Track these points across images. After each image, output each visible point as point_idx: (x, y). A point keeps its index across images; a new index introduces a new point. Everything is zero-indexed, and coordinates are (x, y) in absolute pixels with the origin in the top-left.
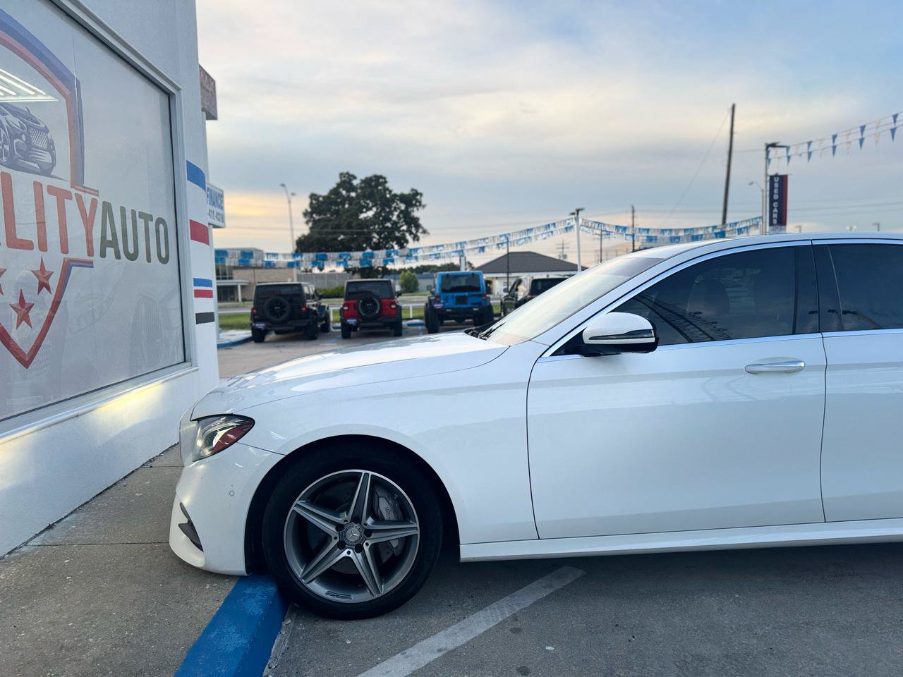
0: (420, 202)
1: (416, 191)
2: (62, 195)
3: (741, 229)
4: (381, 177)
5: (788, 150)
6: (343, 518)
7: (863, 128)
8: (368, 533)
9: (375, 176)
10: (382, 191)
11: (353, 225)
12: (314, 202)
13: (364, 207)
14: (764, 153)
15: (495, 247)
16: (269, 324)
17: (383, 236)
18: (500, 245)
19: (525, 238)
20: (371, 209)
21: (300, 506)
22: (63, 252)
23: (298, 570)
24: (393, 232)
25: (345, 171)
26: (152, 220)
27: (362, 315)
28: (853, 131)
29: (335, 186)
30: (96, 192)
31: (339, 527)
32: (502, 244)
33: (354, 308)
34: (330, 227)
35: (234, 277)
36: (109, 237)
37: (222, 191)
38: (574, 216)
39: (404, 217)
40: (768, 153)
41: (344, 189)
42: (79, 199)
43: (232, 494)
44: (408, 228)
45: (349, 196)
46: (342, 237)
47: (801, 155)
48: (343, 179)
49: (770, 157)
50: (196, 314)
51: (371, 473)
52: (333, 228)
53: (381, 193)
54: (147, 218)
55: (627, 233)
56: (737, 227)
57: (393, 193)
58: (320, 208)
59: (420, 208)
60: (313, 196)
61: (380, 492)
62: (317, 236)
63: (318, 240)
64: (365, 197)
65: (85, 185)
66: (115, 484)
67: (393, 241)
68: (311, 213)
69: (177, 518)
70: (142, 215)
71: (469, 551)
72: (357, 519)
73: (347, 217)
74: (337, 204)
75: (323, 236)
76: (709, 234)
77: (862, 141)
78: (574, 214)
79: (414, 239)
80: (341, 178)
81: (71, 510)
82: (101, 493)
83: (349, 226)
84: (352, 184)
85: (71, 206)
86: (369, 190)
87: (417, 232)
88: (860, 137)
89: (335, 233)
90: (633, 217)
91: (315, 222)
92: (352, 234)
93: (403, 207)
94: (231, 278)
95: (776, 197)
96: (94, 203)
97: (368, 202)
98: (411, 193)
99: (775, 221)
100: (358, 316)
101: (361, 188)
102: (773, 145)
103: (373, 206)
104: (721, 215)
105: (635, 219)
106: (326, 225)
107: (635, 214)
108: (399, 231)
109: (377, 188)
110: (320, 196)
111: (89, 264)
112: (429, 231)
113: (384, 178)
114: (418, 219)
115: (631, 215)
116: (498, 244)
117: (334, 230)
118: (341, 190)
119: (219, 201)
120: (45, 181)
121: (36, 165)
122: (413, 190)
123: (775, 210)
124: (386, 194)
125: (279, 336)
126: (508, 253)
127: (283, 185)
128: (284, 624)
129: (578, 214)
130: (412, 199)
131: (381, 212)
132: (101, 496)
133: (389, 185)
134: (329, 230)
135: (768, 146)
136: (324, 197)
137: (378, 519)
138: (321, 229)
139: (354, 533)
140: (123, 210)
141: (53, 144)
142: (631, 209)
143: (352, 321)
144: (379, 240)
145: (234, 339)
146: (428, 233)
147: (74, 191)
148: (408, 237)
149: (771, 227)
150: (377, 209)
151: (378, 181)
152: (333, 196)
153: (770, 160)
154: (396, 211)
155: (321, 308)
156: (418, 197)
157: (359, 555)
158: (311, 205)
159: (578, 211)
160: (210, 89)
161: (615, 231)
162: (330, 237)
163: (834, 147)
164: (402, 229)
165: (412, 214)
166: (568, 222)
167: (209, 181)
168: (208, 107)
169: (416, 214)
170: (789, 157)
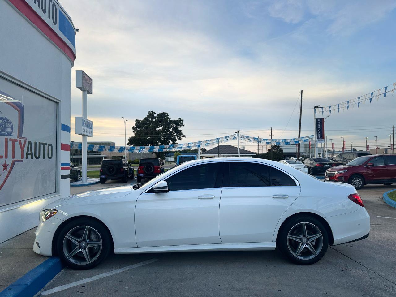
0: (182, 124)
1: (180, 119)
2: (14, 141)
3: (306, 140)
4: (166, 113)
5: (322, 109)
6: (80, 240)
7: (348, 102)
8: (87, 244)
9: (163, 113)
11: (153, 133)
13: (158, 125)
14: (314, 110)
16: (107, 176)
17: (166, 137)
20: (161, 126)
21: (68, 236)
22: (12, 158)
23: (66, 254)
24: (170, 136)
25: (151, 111)
26: (46, 145)
27: (145, 172)
28: (345, 103)
29: (147, 117)
30: (26, 138)
31: (79, 242)
33: (143, 170)
35: (102, 154)
36: (30, 152)
37: (92, 122)
38: (237, 133)
39: (175, 130)
40: (315, 110)
42: (20, 142)
43: (49, 231)
44: (177, 134)
45: (152, 121)
46: (148, 138)
50: (61, 176)
51: (89, 227)
52: (144, 134)
53: (166, 120)
54: (44, 144)
56: (304, 139)
57: (171, 120)
58: (139, 125)
59: (182, 126)
60: (137, 121)
61: (92, 233)
63: (138, 139)
64: (159, 121)
65: (22, 137)
66: (23, 233)
67: (170, 140)
68: (136, 128)
69: (36, 241)
70: (43, 144)
71: (117, 251)
72: (84, 240)
73: (151, 129)
74: (147, 124)
75: (140, 137)
77: (348, 107)
78: (236, 132)
79: (179, 139)
80: (149, 113)
81: (7, 240)
82: (18, 235)
83: (152, 134)
84: (154, 116)
85: (17, 144)
86: (161, 119)
87: (180, 136)
89: (145, 136)
91: (137, 131)
92: (153, 137)
93: (175, 126)
94: (100, 155)
95: (319, 127)
96: (25, 142)
97: (160, 123)
99: (319, 137)
100: (144, 173)
101: (157, 118)
102: (317, 107)
103: (162, 125)
105: (272, 133)
106: (142, 133)
109: (164, 118)
110: (140, 121)
111: (22, 161)
113: (167, 114)
114: (181, 131)
118: (149, 118)
119: (91, 126)
120: (9, 137)
121: (7, 133)
122: (179, 119)
123: (319, 133)
124: (168, 120)
125: (112, 181)
126: (218, 146)
127: (123, 117)
128: (61, 271)
129: (238, 133)
130: (179, 122)
131: (165, 127)
132: (18, 236)
133: (169, 117)
135: (315, 107)
136: (141, 121)
137: (91, 240)
138: (140, 134)
139: (83, 244)
140: (35, 143)
141: (13, 126)
142: (271, 129)
143: (141, 175)
144: (164, 139)
145: (92, 182)
146: (185, 137)
147: (18, 139)
148: (176, 138)
149: (318, 140)
150: (164, 127)
151: (165, 115)
152: (145, 121)
153: (316, 112)
154: (172, 127)
155: (131, 169)
156: (181, 122)
157: (85, 251)
158: (136, 124)
159: (238, 131)
160: (90, 83)
161: (253, 140)
162: (143, 138)
163: (339, 109)
164: (174, 135)
165: (179, 128)
166: (234, 136)
167: (87, 118)
168: (89, 90)
169: (180, 129)
170: (323, 112)
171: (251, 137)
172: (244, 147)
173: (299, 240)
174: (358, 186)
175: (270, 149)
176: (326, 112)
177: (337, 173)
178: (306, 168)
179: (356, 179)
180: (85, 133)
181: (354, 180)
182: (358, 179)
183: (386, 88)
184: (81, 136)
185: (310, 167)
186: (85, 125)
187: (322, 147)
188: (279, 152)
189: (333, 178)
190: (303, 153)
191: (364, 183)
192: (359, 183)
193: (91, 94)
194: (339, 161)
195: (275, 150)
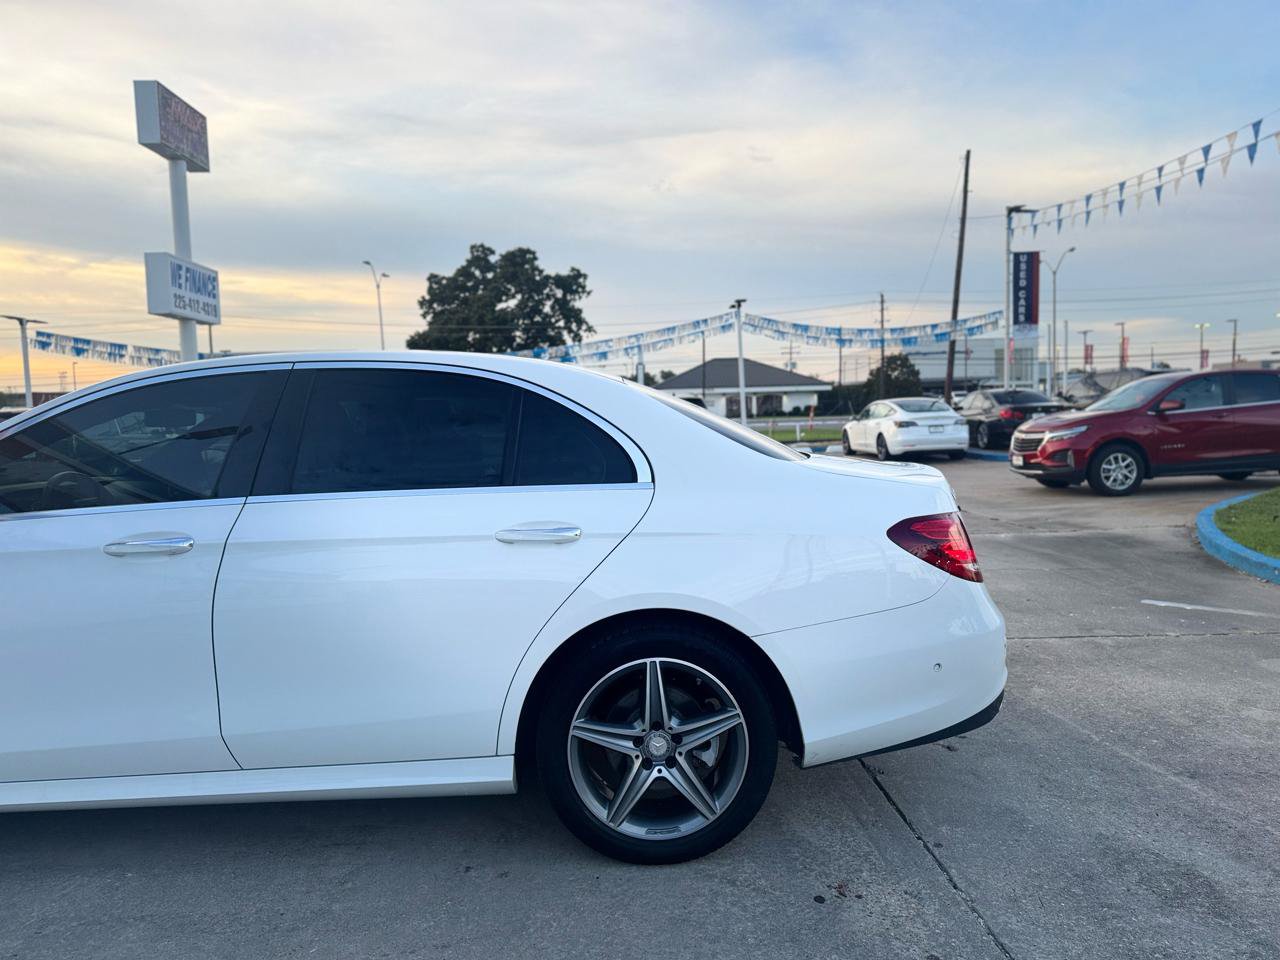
0: (584, 287)
1: (578, 271)
3: (973, 329)
4: (529, 251)
5: (1033, 217)
7: (1122, 185)
9: (520, 250)
10: (530, 271)
11: (486, 319)
12: (435, 286)
13: (503, 293)
14: (1005, 220)
15: (622, 353)
17: (530, 335)
18: (629, 350)
19: (665, 341)
20: (513, 297)
24: (545, 330)
25: (479, 243)
29: (464, 263)
32: (632, 348)
34: (454, 322)
37: (216, 273)
38: (734, 310)
39: (560, 309)
40: (1010, 219)
41: (477, 268)
44: (566, 323)
45: (484, 278)
46: (471, 335)
47: (1049, 224)
48: (476, 254)
49: (1013, 225)
52: (458, 324)
53: (528, 274)
55: (809, 334)
56: (969, 325)
57: (545, 273)
58: (441, 293)
59: (584, 296)
60: (433, 278)
62: (436, 335)
63: (437, 340)
64: (506, 279)
67: (544, 342)
68: (430, 303)
73: (478, 307)
74: (467, 289)
75: (445, 335)
76: (927, 336)
77: (1121, 204)
78: (733, 307)
79: (574, 340)
80: (472, 252)
83: (481, 322)
84: (488, 261)
86: (511, 269)
87: (579, 328)
88: (1119, 199)
89: (461, 330)
90: (882, 310)
91: (436, 315)
92: (485, 332)
93: (559, 293)
95: (1023, 283)
97: (509, 286)
98: (572, 274)
99: (1022, 318)
101: (501, 267)
102: (1017, 209)
103: (517, 292)
104: (950, 307)
105: (885, 312)
106: (452, 319)
107: (885, 305)
108: (553, 329)
109: (523, 267)
110: (444, 278)
112: (595, 328)
113: (534, 253)
114: (580, 311)
115: (879, 306)
116: (626, 349)
117: (460, 327)
118: (473, 269)
119: (210, 287)
122: (573, 269)
123: (1022, 302)
124: (534, 276)
127: (368, 263)
129: (739, 306)
130: (572, 283)
131: (528, 299)
133: (539, 263)
134: (454, 327)
135: (1010, 210)
136: (448, 279)
138: (443, 324)
142: (879, 299)
144: (525, 340)
146: (595, 331)
148: (567, 337)
149: (1017, 327)
150: (523, 297)
151: (525, 256)
152: (461, 279)
153: (1012, 231)
154: (549, 300)
156: (581, 280)
158: (430, 290)
159: (739, 303)
160: (195, 128)
161: (792, 331)
162: (455, 335)
163: (1088, 213)
164: (557, 325)
165: (571, 304)
166: (725, 317)
167: (190, 257)
168: (192, 155)
169: (578, 304)
170: (1035, 227)
171: (783, 323)
172: (794, 365)
173: (630, 744)
174: (1123, 484)
175: (878, 370)
176: (1045, 226)
177: (1051, 441)
178: (962, 424)
179: (1116, 459)
180: (188, 313)
181: (1109, 463)
182: (1124, 460)
183: (1257, 126)
184: (176, 323)
185: (980, 423)
186: (183, 281)
187: (1049, 358)
188: (906, 376)
189: (1035, 456)
190: (989, 379)
191: (1146, 472)
192: (1125, 472)
193: (205, 169)
194: (1081, 398)
195: (894, 370)
